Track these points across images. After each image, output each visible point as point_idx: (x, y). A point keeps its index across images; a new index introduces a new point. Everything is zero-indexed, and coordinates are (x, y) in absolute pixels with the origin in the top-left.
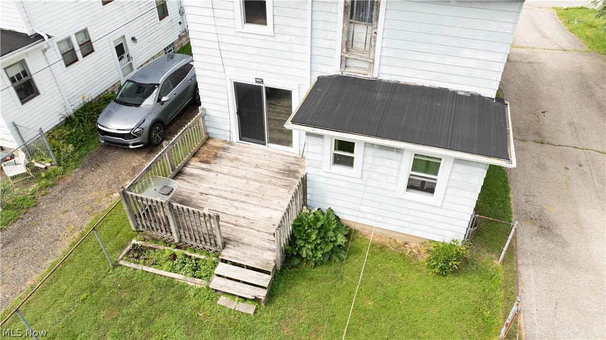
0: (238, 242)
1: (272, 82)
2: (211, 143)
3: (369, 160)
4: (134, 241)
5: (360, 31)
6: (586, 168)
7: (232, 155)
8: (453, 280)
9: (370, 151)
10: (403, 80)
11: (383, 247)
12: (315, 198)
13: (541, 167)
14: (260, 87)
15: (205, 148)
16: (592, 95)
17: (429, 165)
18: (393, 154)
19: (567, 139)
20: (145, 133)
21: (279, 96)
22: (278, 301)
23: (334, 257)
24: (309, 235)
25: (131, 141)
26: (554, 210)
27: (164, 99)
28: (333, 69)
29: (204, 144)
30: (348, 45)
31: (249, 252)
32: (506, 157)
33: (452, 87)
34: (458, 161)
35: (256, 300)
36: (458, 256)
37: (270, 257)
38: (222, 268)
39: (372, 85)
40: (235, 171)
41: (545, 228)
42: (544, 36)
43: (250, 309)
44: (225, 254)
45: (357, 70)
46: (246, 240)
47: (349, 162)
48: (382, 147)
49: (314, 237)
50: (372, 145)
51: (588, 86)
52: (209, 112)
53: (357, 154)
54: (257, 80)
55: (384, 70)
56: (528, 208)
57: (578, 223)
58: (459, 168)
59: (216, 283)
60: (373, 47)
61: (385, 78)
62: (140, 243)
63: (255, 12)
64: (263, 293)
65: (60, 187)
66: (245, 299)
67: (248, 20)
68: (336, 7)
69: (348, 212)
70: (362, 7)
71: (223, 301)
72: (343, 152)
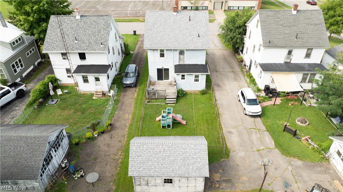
0: (168, 96)
1: (165, 67)
3: (188, 77)
4: (147, 101)
5: (182, 56)
6: (225, 75)
7: (158, 83)
8: (205, 95)
9: (188, 76)
10: (190, 64)
11: (192, 93)
12: (179, 87)
13: (217, 76)
14: (163, 69)
15: (151, 83)
16: (226, 60)
17: (197, 76)
18: (191, 76)
19: (222, 70)
20: (135, 83)
21: (167, 70)
23: (185, 96)
24: (179, 93)
25: (132, 85)
26: (220, 83)
27: (136, 75)
28: (177, 63)
29: (150, 82)
30: (180, 59)
31: (171, 96)
32: (208, 73)
33: (198, 64)
34: (202, 74)
35: (175, 103)
36: (205, 91)
37: (175, 96)
38: (167, 100)
39: (185, 65)
40: (160, 86)
41: (218, 86)
42: (216, 46)
43: (174, 104)
44: (167, 97)
45: (182, 63)
46: (169, 95)
47: (184, 79)
49: (180, 92)
50: (188, 74)
51: (226, 58)
52: (151, 76)
53: (185, 77)
54: (162, 67)
55: (186, 62)
56: (215, 83)
57: (224, 84)
58: (202, 76)
59: (167, 102)
60: (184, 59)
61: (187, 64)
62: (148, 101)
63: (162, 55)
64: (175, 102)
65: (122, 96)
66: (173, 103)
67: (161, 57)
68: (177, 53)
69: (185, 88)
70: (182, 53)
71: (169, 104)
72: (183, 77)
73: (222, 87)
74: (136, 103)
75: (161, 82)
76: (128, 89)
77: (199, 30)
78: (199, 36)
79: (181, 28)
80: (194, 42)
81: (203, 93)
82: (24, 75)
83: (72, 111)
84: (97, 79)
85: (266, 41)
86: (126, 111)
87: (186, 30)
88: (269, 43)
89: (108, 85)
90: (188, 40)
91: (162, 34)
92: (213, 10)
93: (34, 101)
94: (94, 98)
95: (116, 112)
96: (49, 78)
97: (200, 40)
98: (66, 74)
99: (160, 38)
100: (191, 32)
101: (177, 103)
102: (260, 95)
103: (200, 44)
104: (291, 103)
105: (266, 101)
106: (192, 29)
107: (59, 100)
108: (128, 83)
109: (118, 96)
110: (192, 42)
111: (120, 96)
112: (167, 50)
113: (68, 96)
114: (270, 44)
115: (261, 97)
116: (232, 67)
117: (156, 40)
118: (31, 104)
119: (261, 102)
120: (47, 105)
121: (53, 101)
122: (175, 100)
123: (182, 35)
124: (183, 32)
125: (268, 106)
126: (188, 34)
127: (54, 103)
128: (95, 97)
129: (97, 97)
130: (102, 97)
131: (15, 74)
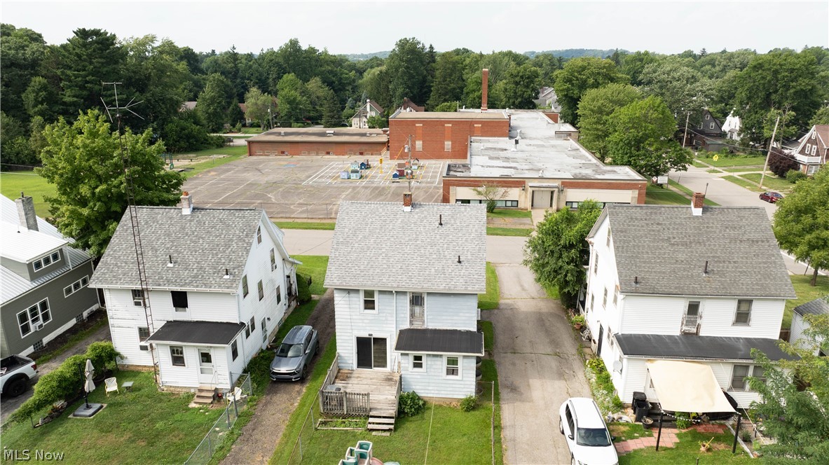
0: (376, 409)
1: (377, 335)
2: (341, 371)
3: (429, 363)
4: (320, 420)
5: (417, 309)
6: (535, 362)
7: (357, 375)
8: (473, 412)
9: (429, 359)
10: (437, 328)
11: (440, 406)
12: (406, 387)
13: (514, 364)
14: (371, 338)
15: (340, 374)
16: (544, 325)
17: (452, 361)
18: (439, 359)
19: (528, 350)
20: (301, 372)
21: (381, 342)
22: (399, 430)
23: (419, 412)
24: (406, 402)
25: (294, 377)
26: (518, 382)
27: (307, 352)
28: (406, 326)
29: (338, 372)
30: (412, 315)
31: (382, 411)
33: (458, 329)
34: (464, 357)
35: (389, 430)
36: (473, 401)
37: (392, 411)
38: (371, 420)
39: (425, 331)
40: (361, 382)
41: (513, 389)
43: (388, 434)
44: (371, 414)
45: (417, 326)
46: (379, 407)
47: (420, 366)
48: (434, 356)
49: (409, 402)
50: (430, 355)
51: (543, 320)
52: (342, 355)
53: (424, 361)
54: (369, 335)
55: (429, 324)
56: (506, 382)
57: (529, 385)
58: (466, 360)
59: (370, 426)
60: (423, 315)
61: (430, 328)
62: (323, 420)
63: (369, 304)
64: (392, 427)
65: (261, 405)
66: (385, 430)
67: (365, 308)
68: (406, 300)
69: (422, 391)
70: (417, 300)
71: (374, 433)
72: (418, 363)
73: (522, 394)
74: (292, 425)
75: (365, 371)
76: (282, 386)
77: (461, 249)
78: (459, 262)
79: (418, 242)
80: (447, 275)
81: (470, 406)
82: (46, 340)
83: (127, 435)
84: (206, 358)
85: (628, 278)
86: (259, 444)
87: (429, 247)
88: (636, 282)
89: (231, 373)
90: (433, 270)
91: (372, 255)
92: (529, 209)
93: (39, 406)
94: (192, 405)
95: (234, 446)
96: (94, 349)
97: (463, 271)
98: (137, 342)
99: (366, 264)
100: (441, 252)
101: (395, 429)
102: (621, 418)
103: (461, 281)
104: (704, 446)
105: (637, 438)
106: (446, 246)
107: (105, 405)
108: (283, 370)
109: (250, 403)
110: (443, 275)
111: (256, 405)
112: (381, 292)
113: (131, 396)
114: (638, 286)
115: (623, 425)
116: (555, 343)
117: (357, 268)
118: (27, 414)
119: (623, 438)
120: (71, 416)
121: (88, 407)
122: (392, 421)
123: (419, 258)
124: (422, 251)
125: (641, 450)
126: (435, 256)
127: (91, 411)
128: (196, 403)
129: (200, 403)
130: (212, 403)
131: (23, 337)
